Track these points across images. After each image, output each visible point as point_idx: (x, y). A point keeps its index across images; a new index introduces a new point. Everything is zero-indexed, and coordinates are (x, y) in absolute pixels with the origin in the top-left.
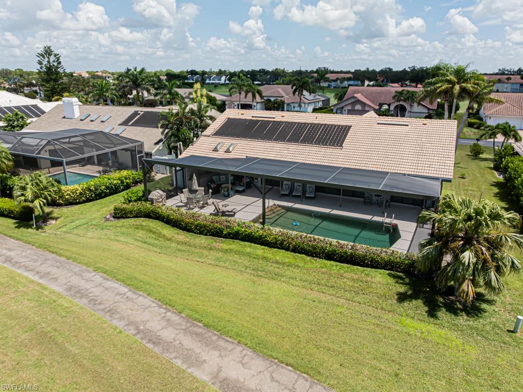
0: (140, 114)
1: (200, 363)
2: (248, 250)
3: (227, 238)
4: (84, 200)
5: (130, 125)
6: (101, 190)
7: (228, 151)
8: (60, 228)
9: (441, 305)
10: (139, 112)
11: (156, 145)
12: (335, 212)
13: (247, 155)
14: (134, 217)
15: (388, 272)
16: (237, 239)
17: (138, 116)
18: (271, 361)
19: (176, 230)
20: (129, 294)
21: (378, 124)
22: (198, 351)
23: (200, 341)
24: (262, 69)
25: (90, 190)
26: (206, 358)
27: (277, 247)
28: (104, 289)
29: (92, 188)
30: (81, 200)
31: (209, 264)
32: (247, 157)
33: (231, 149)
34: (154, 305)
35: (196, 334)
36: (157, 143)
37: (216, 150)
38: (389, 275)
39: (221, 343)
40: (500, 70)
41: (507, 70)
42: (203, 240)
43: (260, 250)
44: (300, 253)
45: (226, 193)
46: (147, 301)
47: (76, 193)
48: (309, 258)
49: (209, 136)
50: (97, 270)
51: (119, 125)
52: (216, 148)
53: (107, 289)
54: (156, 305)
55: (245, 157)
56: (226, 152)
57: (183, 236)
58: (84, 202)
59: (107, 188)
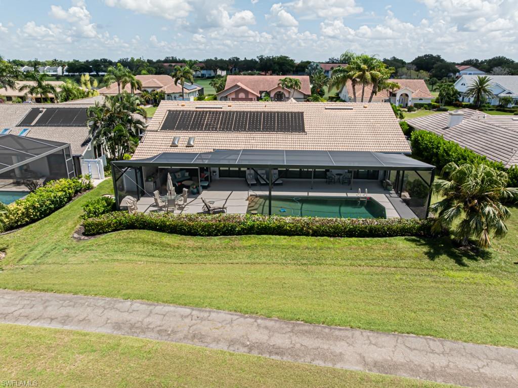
0: (42, 111)
1: (340, 357)
2: (272, 242)
3: (241, 234)
4: (27, 221)
5: (33, 126)
6: (46, 206)
7: (189, 146)
8: (21, 260)
9: (460, 255)
10: (41, 109)
11: (84, 147)
12: (311, 194)
13: (214, 148)
14: (113, 231)
15: (403, 238)
16: (251, 234)
17: (41, 115)
18: (393, 334)
19: (176, 236)
20: (195, 313)
21: (326, 109)
22: (326, 347)
23: (317, 337)
24: (104, 59)
25: (34, 208)
26: (340, 351)
27: (298, 235)
28: (162, 316)
29: (37, 205)
30: (24, 222)
31: (246, 264)
32: (214, 149)
33: (192, 143)
34: (235, 317)
35: (306, 332)
36: (84, 144)
37: (174, 145)
38: (406, 239)
39: (337, 333)
40: (330, 59)
41: (336, 59)
42: (216, 241)
43: (283, 240)
44: (322, 235)
45: (195, 190)
46: (224, 315)
47: (18, 214)
48: (332, 239)
49: (157, 131)
50: (127, 297)
51: (16, 126)
52: (173, 143)
53: (164, 315)
54: (238, 317)
55: (212, 151)
56: (188, 147)
57: (191, 241)
58: (27, 224)
59: (53, 202)
